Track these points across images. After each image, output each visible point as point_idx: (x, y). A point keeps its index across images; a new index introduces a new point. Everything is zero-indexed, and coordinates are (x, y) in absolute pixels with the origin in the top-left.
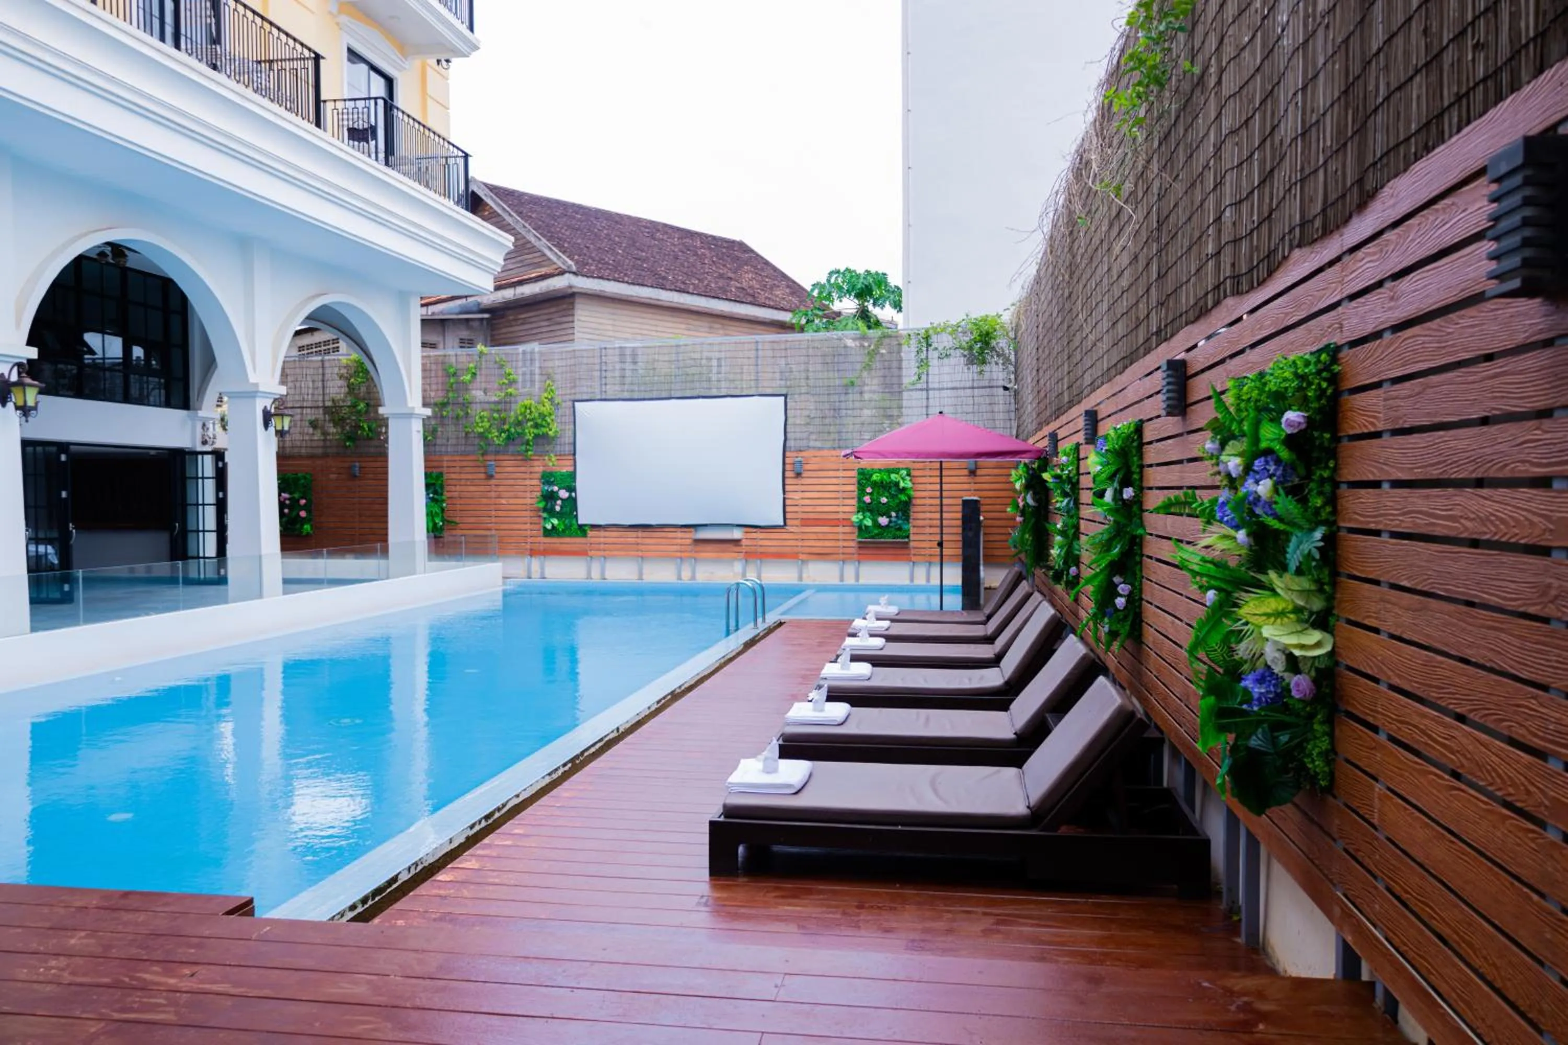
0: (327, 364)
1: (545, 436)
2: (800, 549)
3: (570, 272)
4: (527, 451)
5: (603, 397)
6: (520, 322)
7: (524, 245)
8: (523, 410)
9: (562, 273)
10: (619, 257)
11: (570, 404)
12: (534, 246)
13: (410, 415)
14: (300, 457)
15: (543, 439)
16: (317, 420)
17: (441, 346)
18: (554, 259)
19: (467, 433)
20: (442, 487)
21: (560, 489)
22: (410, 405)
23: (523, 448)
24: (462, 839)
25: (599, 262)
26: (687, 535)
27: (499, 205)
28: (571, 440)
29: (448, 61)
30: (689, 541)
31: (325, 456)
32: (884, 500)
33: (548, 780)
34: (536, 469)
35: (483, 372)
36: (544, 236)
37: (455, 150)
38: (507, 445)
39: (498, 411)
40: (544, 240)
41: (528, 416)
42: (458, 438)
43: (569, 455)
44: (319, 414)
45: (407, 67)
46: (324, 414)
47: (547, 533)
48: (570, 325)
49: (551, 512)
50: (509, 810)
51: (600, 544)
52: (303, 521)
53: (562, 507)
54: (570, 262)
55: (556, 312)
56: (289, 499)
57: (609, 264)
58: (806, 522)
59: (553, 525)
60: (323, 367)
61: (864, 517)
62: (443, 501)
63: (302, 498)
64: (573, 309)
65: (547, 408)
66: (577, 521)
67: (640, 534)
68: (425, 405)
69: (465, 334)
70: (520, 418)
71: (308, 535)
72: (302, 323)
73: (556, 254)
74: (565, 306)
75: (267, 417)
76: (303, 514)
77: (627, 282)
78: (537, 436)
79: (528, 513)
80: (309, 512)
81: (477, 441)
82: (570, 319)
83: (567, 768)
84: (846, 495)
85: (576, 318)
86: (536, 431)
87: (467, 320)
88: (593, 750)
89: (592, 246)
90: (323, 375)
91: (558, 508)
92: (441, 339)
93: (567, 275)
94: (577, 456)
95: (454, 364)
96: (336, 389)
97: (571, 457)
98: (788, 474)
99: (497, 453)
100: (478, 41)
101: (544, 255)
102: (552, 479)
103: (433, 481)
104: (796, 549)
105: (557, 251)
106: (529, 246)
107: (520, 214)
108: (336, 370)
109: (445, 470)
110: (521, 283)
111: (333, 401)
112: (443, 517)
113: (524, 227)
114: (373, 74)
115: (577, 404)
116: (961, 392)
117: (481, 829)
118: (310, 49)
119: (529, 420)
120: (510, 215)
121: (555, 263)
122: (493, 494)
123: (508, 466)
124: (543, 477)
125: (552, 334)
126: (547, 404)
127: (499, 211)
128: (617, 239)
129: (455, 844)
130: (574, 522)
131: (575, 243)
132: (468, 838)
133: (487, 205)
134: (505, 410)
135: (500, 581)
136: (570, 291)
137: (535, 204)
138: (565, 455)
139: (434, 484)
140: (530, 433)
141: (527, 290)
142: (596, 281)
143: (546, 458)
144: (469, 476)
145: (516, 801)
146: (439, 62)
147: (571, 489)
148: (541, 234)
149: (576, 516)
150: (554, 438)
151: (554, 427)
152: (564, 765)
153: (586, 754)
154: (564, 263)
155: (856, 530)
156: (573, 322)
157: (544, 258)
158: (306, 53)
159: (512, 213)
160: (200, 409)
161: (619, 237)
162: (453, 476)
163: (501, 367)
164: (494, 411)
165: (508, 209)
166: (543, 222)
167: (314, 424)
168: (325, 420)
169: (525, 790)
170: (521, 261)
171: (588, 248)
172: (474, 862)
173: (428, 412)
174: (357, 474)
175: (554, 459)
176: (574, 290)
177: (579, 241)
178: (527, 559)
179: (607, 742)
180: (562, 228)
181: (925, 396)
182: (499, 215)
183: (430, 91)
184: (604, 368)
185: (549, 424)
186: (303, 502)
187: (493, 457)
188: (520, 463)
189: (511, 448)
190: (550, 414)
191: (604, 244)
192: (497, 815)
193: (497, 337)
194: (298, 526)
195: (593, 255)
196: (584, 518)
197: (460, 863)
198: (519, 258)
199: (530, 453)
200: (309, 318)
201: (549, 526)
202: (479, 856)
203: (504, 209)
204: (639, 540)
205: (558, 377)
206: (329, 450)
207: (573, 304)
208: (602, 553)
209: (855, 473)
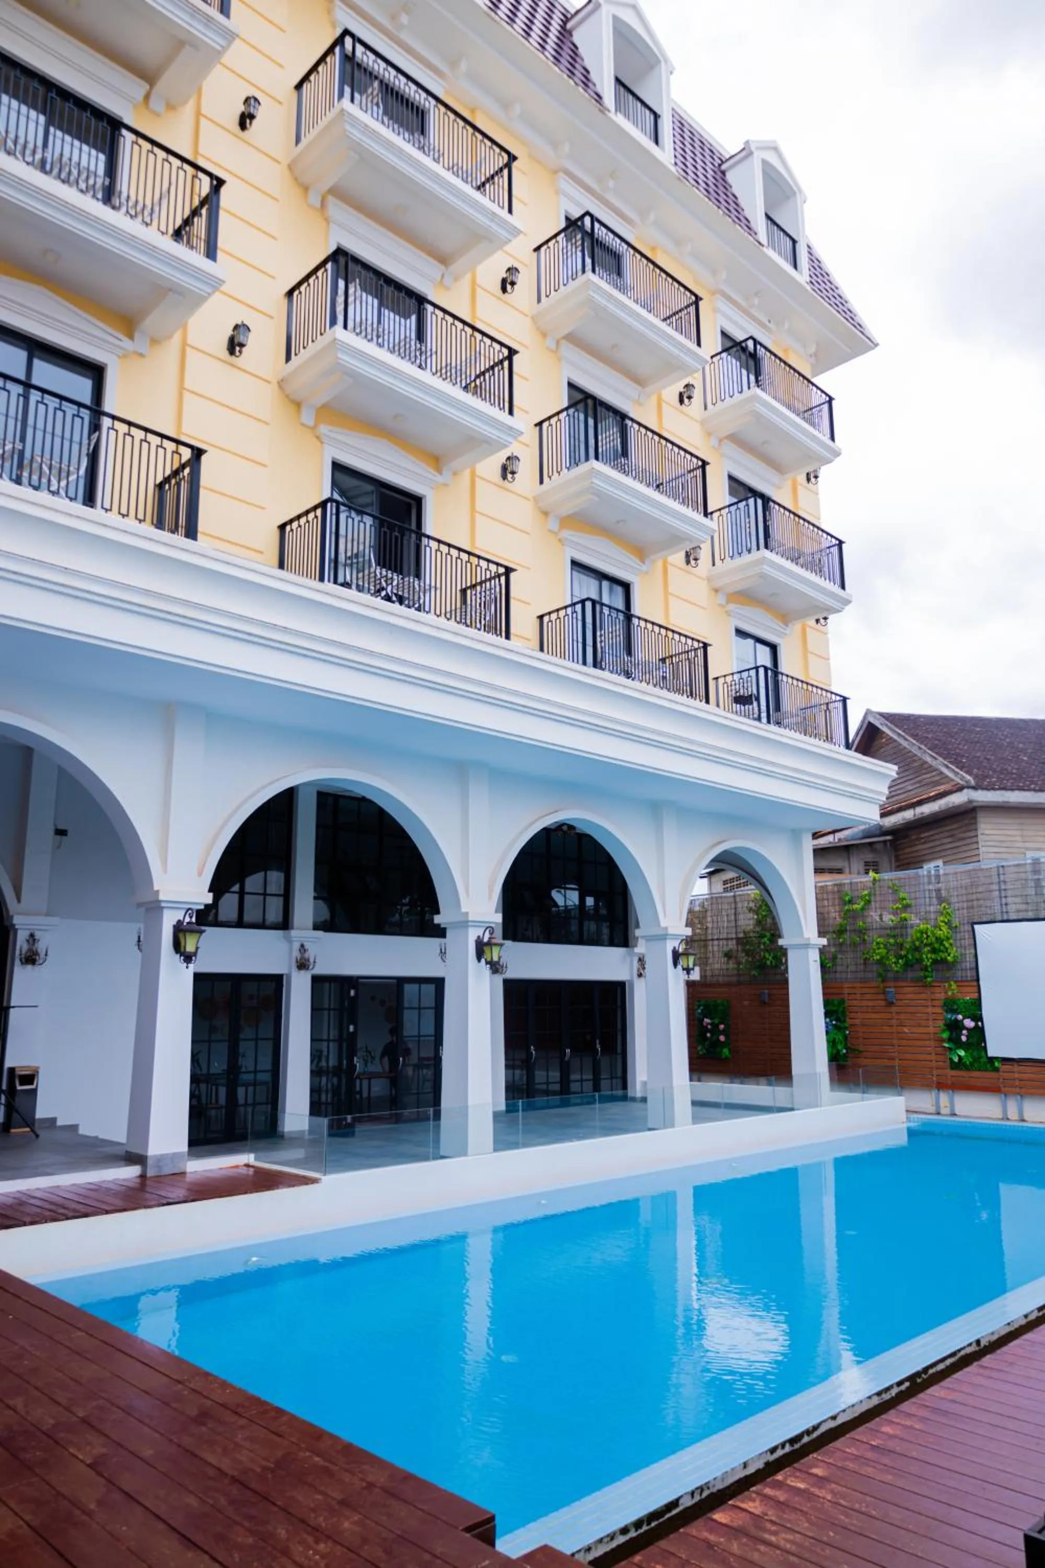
0: (738, 899)
1: (944, 961)
3: (968, 787)
4: (926, 977)
5: (1005, 918)
6: (923, 841)
7: (922, 765)
8: (919, 935)
9: (960, 789)
10: (1024, 764)
11: (968, 928)
12: (931, 766)
13: (807, 946)
14: (718, 985)
15: (941, 964)
16: (731, 951)
17: (847, 870)
18: (951, 775)
19: (866, 959)
20: (844, 1012)
21: (964, 1018)
22: (806, 935)
23: (922, 974)
24: (760, 1465)
25: (1002, 773)
27: (894, 731)
28: (974, 965)
29: (825, 619)
31: (739, 983)
33: (876, 1401)
34: (938, 996)
35: (878, 899)
36: (940, 755)
37: (833, 696)
38: (905, 970)
39: (894, 937)
40: (941, 759)
41: (925, 941)
42: (856, 965)
43: (971, 981)
44: (732, 945)
45: (787, 632)
46: (737, 944)
47: (955, 1066)
48: (974, 840)
49: (959, 1044)
50: (823, 1435)
51: (1014, 1079)
52: (723, 1045)
53: (967, 1036)
54: (968, 777)
55: (960, 828)
56: (711, 1024)
57: (1012, 774)
59: (960, 1057)
60: (735, 902)
62: (846, 1028)
63: (721, 1023)
64: (976, 823)
65: (944, 931)
66: (987, 1053)
68: (821, 934)
69: (870, 857)
70: (917, 943)
71: (726, 1058)
72: (707, 867)
73: (953, 770)
74: (966, 822)
75: (676, 956)
76: (722, 1038)
77: (1035, 790)
78: (935, 962)
79: (933, 1043)
80: (727, 1036)
81: (875, 968)
82: (972, 834)
83: (903, 1387)
85: (979, 832)
86: (933, 956)
87: (870, 844)
88: (941, 1367)
89: (993, 758)
90: (735, 908)
91: (964, 1038)
92: (846, 864)
93: (965, 791)
94: (981, 983)
95: (849, 893)
96: (747, 922)
97: (975, 984)
99: (896, 979)
100: (851, 596)
101: (941, 773)
102: (955, 1007)
103: (835, 1008)
105: (953, 767)
106: (926, 766)
107: (915, 736)
108: (746, 904)
109: (846, 997)
110: (920, 803)
111: (744, 932)
112: (846, 1044)
113: (920, 748)
114: (759, 646)
115: (976, 927)
117: (785, 1455)
118: (698, 641)
119: (926, 945)
120: (906, 739)
121: (953, 780)
122: (894, 1022)
123: (909, 992)
124: (945, 1004)
125: (955, 851)
126: (945, 928)
127: (895, 737)
128: (1021, 746)
129: (751, 1470)
130: (983, 1054)
131: (974, 757)
132: (767, 1464)
133: (884, 733)
134: (902, 935)
135: (903, 1116)
136: (971, 806)
137: (932, 724)
138: (967, 981)
139: (836, 1012)
140: (928, 958)
141: (927, 809)
142: (998, 792)
143: (946, 985)
144: (870, 1004)
145: (832, 1424)
146: (817, 621)
147: (978, 1018)
148: (936, 753)
149: (985, 1048)
150: (955, 962)
151: (953, 952)
152: (900, 1384)
153: (931, 1371)
154: (962, 778)
156: (977, 836)
157: (942, 776)
158: (696, 645)
159: (907, 737)
160: (636, 946)
161: (1024, 743)
162: (855, 1003)
163: (895, 892)
164: (888, 936)
165: (903, 734)
166: (940, 740)
167: (728, 955)
168: (738, 951)
169: (844, 1411)
170: (920, 782)
171: (988, 759)
172: (757, 1503)
173: (824, 941)
174: (767, 1001)
175: (954, 986)
176: (975, 804)
177: (978, 754)
178: (934, 1093)
179: (962, 1358)
180: (959, 744)
182: (895, 741)
183: (810, 647)
184: (1003, 887)
185: (947, 949)
186: (722, 1027)
187: (892, 984)
188: (921, 989)
189: (910, 975)
190: (948, 939)
191: (1007, 754)
192: (806, 1439)
193: (901, 857)
194: (718, 1050)
195: (994, 766)
196: (994, 1050)
197: (743, 1502)
198: (918, 779)
199: (929, 979)
200: (714, 860)
201: (956, 1058)
202: (766, 1496)
203: (899, 735)
205: (954, 899)
206: (742, 979)
207: (975, 818)
208: (1018, 1090)
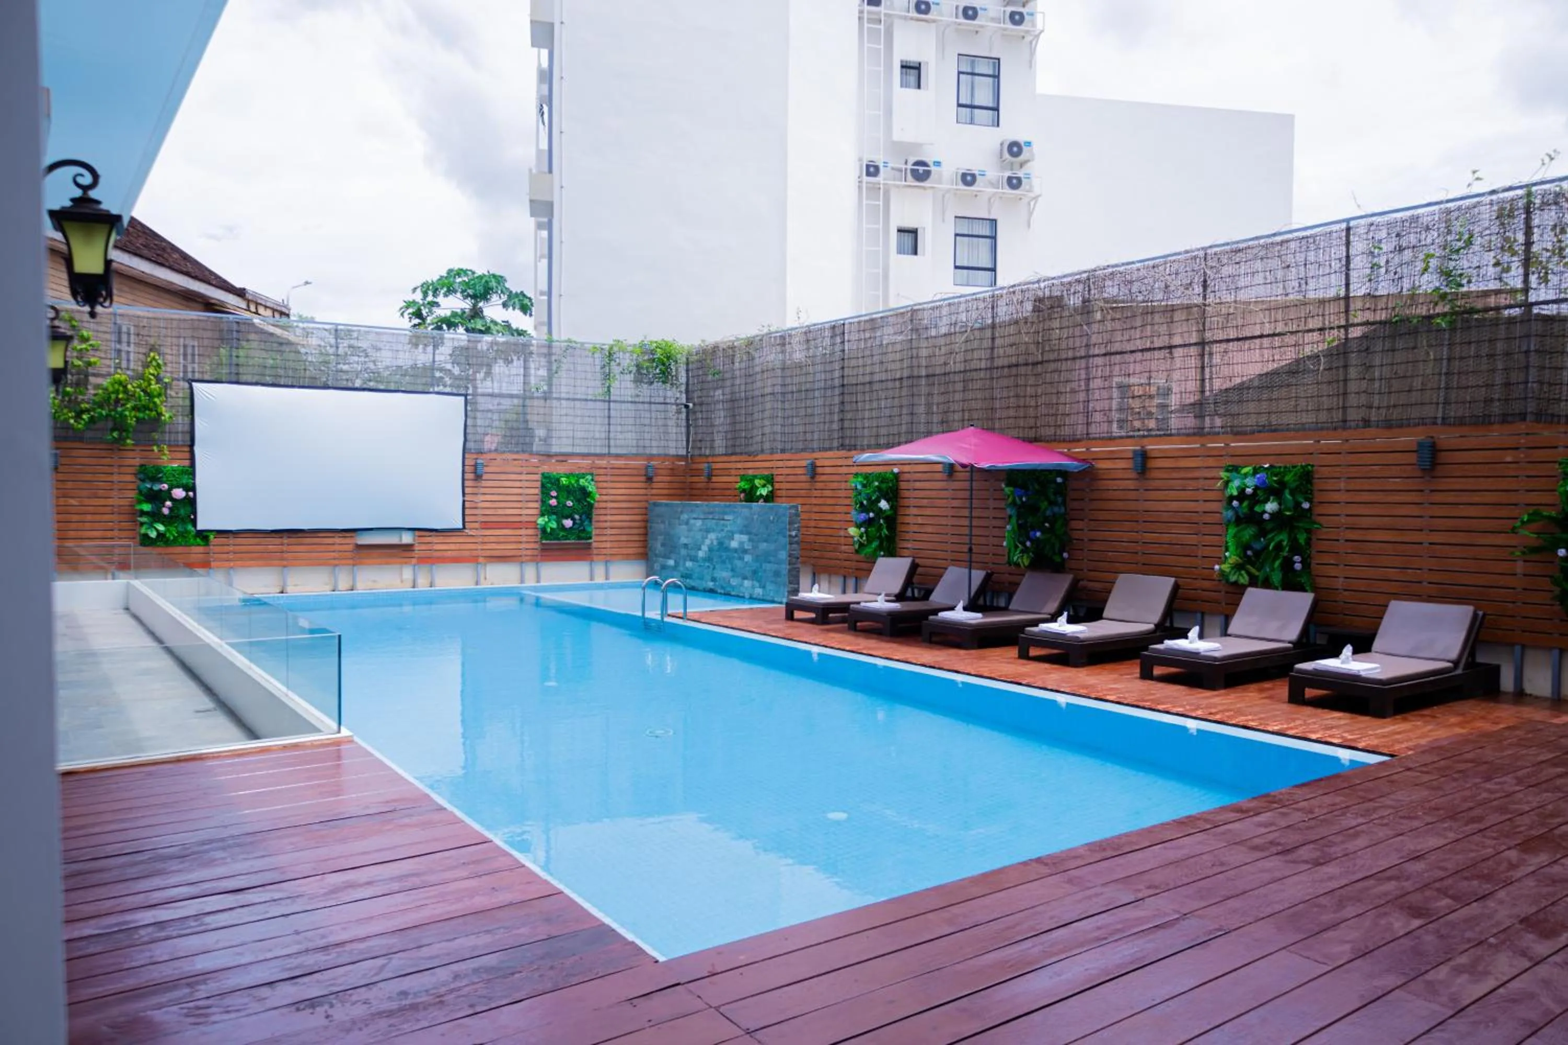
1: (152, 422)
2: (480, 553)
4: (123, 439)
8: (114, 387)
11: (181, 385)
15: (149, 425)
21: (169, 486)
23: (117, 435)
26: (348, 541)
28: (187, 428)
30: (350, 547)
32: (570, 503)
34: (131, 462)
38: (90, 430)
41: (123, 395)
47: (149, 542)
49: (156, 516)
51: (228, 553)
53: (172, 509)
58: (486, 525)
59: (159, 532)
61: (550, 520)
65: (153, 387)
66: (195, 525)
67: (286, 541)
70: (111, 397)
78: (139, 421)
79: (115, 517)
84: (528, 498)
91: (166, 511)
94: (197, 448)
97: (188, 449)
98: (467, 476)
99: (75, 440)
102: (157, 475)
104: (475, 553)
115: (196, 385)
116: (641, 406)
119: (125, 400)
123: (85, 457)
124: (139, 472)
126: (153, 381)
130: (191, 527)
134: (84, 385)
138: (177, 446)
140: (127, 416)
143: (146, 448)
147: (191, 488)
149: (194, 521)
150: (163, 424)
151: (164, 410)
155: (539, 533)
175: (157, 451)
181: (607, 407)
185: (158, 407)
188: (103, 453)
189: (98, 435)
190: (159, 395)
196: (206, 522)
199: (127, 441)
201: (153, 534)
204: (285, 548)
205: (166, 350)
208: (230, 564)
209: (538, 477)
